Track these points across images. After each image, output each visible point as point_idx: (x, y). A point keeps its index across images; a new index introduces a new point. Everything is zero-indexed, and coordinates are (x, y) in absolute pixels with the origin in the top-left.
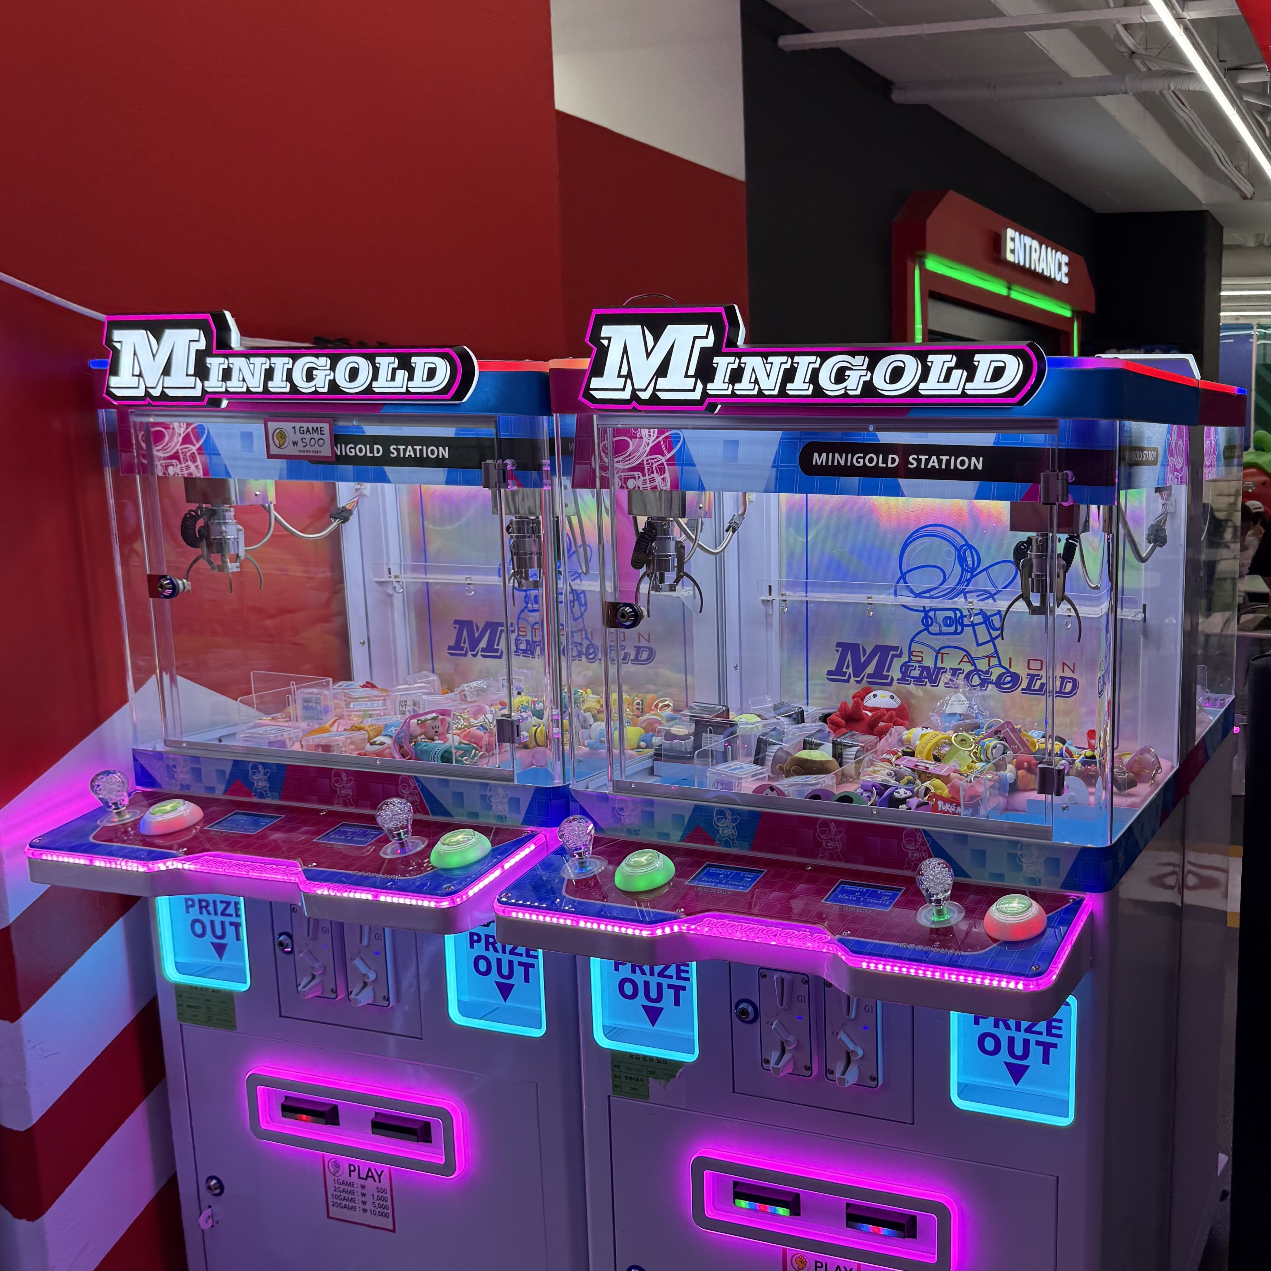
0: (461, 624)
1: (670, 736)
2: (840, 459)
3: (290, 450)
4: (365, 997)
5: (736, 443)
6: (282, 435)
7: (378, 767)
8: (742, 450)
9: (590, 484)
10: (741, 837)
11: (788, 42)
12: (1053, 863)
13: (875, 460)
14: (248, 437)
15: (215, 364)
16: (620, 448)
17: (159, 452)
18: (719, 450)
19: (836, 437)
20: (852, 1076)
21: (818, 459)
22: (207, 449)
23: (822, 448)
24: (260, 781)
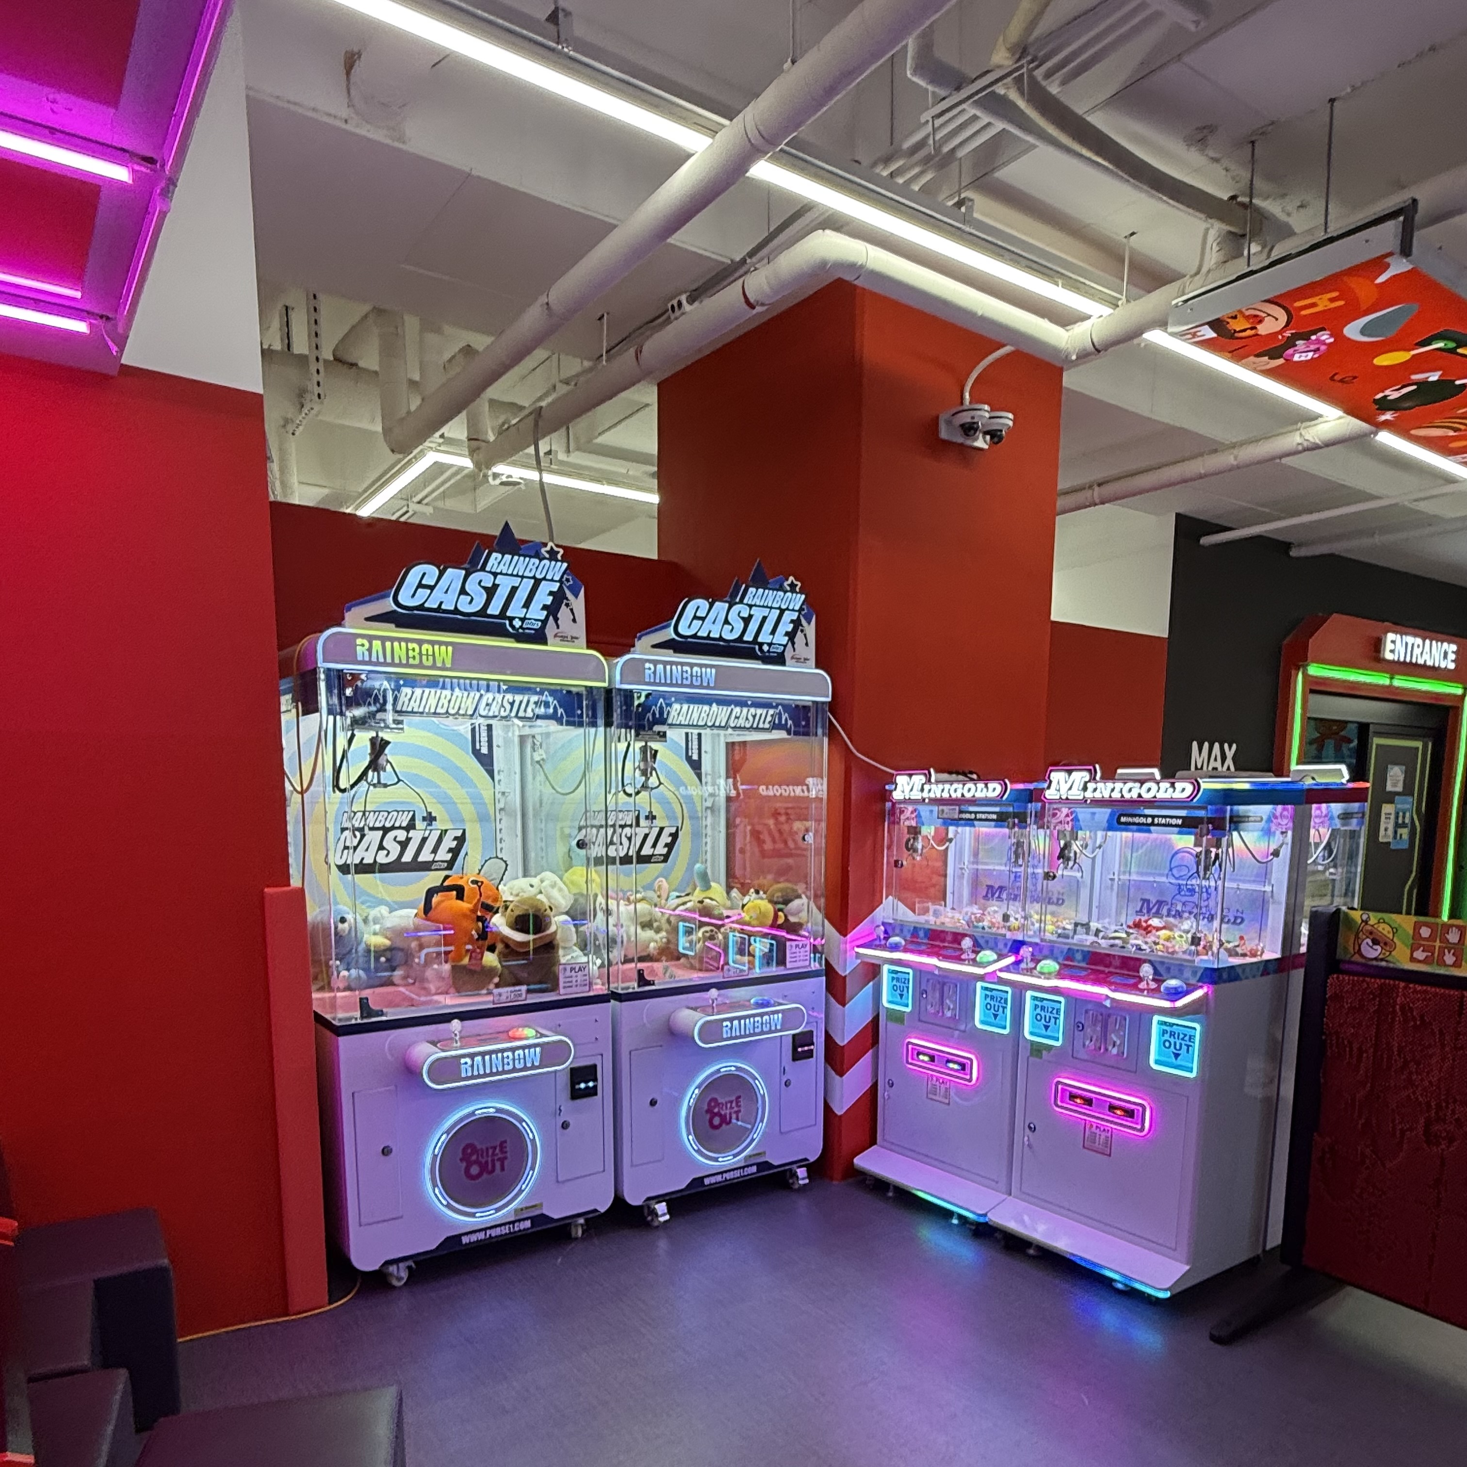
0: (990, 887)
1: (1064, 929)
2: (1130, 820)
3: (945, 816)
4: (949, 1014)
5: (1094, 814)
6: (943, 811)
7: (961, 931)
8: (1097, 816)
9: (1042, 827)
10: (1084, 960)
11: (1207, 540)
12: (1194, 973)
13: (1142, 820)
14: (931, 811)
15: (927, 787)
16: (1054, 815)
17: (902, 817)
18: (1089, 816)
19: (1131, 811)
20: (1115, 1051)
21: (1123, 819)
22: (919, 816)
23: (1124, 815)
24: (921, 934)
